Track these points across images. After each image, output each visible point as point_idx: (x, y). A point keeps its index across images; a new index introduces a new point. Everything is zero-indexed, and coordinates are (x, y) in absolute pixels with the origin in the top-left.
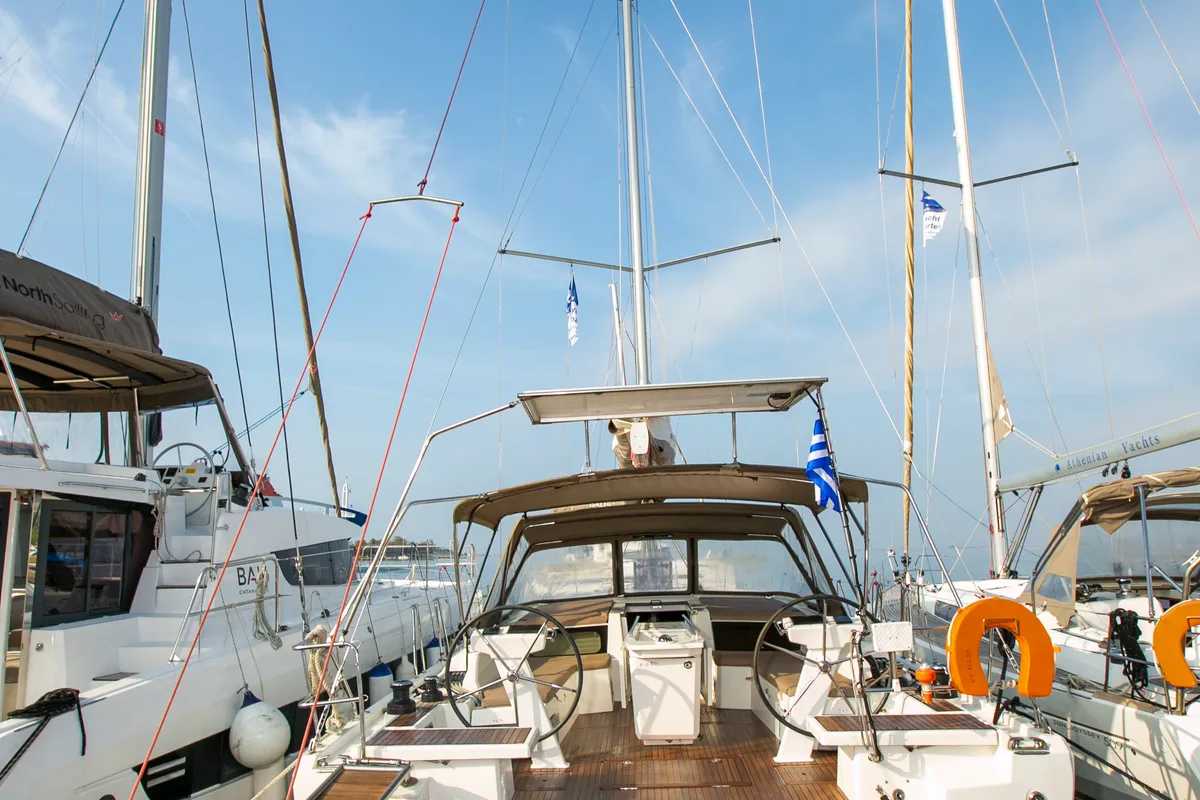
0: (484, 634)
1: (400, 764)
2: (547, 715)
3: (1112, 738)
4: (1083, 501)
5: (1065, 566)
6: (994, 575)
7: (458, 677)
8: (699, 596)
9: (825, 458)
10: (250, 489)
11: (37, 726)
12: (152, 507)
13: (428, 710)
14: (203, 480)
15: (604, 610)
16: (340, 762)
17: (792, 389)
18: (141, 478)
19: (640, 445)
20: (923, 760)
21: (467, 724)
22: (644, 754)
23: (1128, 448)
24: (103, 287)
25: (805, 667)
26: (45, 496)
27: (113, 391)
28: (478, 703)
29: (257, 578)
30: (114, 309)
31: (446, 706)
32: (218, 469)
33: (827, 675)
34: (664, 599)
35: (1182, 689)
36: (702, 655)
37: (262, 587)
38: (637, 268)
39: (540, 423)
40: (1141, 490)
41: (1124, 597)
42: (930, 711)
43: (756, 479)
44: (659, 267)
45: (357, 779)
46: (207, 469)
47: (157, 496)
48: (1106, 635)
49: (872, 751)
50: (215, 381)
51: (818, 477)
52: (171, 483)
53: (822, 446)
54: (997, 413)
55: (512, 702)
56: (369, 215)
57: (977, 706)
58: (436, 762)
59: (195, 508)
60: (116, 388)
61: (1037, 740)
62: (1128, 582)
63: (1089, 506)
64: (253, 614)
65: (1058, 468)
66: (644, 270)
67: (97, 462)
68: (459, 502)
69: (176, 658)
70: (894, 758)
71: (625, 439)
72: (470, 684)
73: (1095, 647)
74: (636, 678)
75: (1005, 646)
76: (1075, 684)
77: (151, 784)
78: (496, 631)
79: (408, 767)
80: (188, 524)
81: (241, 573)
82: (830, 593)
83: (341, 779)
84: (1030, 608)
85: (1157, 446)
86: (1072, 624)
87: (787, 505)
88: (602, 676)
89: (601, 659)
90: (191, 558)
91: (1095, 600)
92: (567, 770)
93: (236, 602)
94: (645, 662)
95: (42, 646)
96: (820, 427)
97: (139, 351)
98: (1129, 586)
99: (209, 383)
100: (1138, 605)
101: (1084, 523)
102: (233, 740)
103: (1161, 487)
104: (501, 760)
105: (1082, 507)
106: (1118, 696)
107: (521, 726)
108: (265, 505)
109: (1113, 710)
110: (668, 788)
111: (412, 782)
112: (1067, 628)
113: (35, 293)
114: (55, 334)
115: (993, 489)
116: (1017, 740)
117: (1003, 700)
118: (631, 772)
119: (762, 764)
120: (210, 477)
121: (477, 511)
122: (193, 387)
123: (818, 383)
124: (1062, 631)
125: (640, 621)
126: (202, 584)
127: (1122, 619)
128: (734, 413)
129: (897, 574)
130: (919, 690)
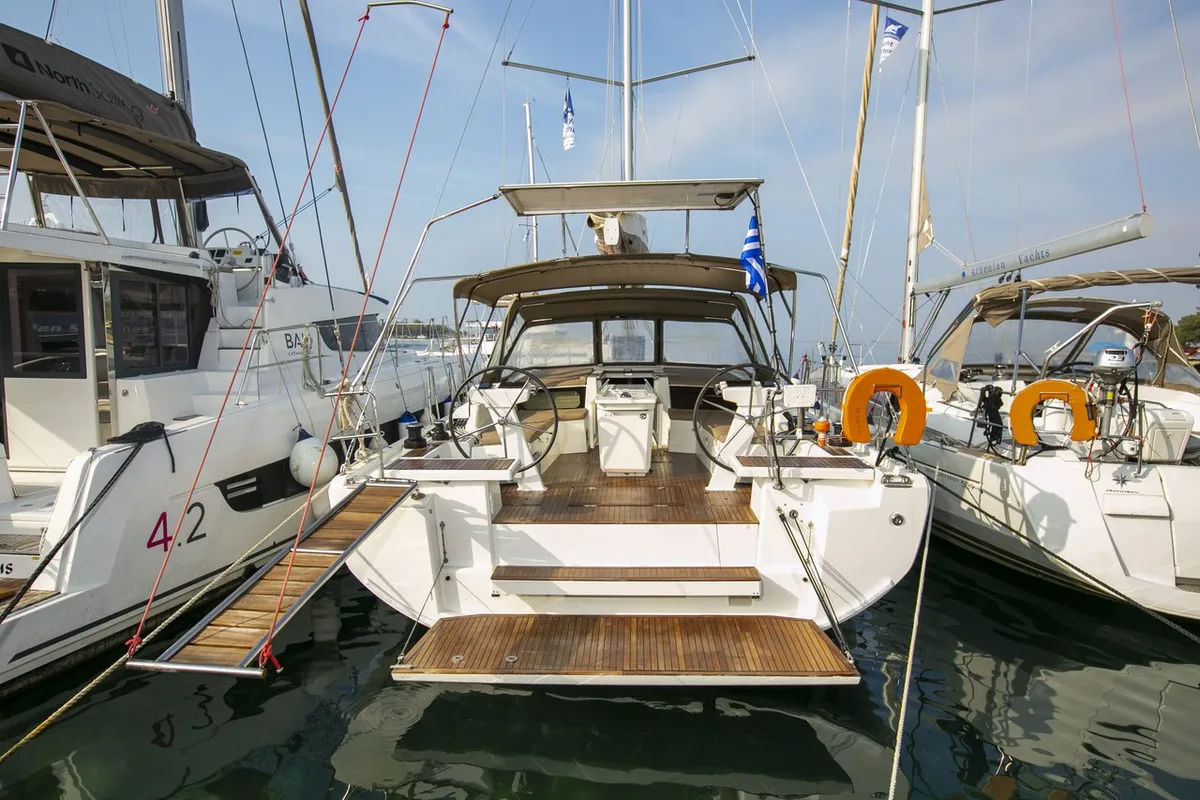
0: (480, 388)
1: (409, 482)
2: (530, 452)
3: (970, 482)
4: (976, 299)
5: (955, 353)
6: (900, 361)
7: (462, 423)
8: (663, 367)
9: (757, 250)
10: (291, 269)
11: (132, 450)
12: (208, 281)
13: (436, 446)
14: (249, 260)
15: (583, 375)
16: (363, 481)
17: (735, 189)
18: (195, 256)
19: (612, 237)
20: (813, 489)
21: (466, 456)
22: (605, 482)
23: (1023, 259)
24: (137, 80)
25: (735, 420)
26: (111, 268)
27: (159, 180)
28: (477, 442)
29: (302, 341)
30: (150, 102)
31: (451, 444)
32: (262, 252)
33: (751, 427)
34: (635, 368)
35: (1026, 446)
36: (655, 410)
37: (307, 348)
38: (626, 82)
39: (523, 215)
40: (1024, 292)
41: (998, 379)
42: (829, 455)
43: (708, 269)
44: (644, 82)
45: (375, 492)
46: (251, 251)
47: (210, 271)
48: (976, 406)
49: (776, 482)
50: (252, 172)
51: (750, 265)
52: (222, 263)
53: (756, 239)
54: (922, 227)
55: (502, 440)
56: (367, 17)
57: (867, 453)
58: (439, 482)
59: (244, 285)
60: (162, 177)
61: (903, 477)
62: (1004, 368)
63: (980, 304)
64: (301, 369)
65: (964, 274)
66: (632, 85)
67: (154, 242)
68: (459, 280)
69: (241, 403)
70: (790, 487)
71: (600, 232)
72: (471, 427)
73: (968, 415)
74: (601, 424)
75: (891, 407)
76: (946, 441)
77: (230, 496)
78: (490, 387)
79: (415, 485)
80: (240, 298)
81: (288, 338)
82: (765, 364)
83: (363, 492)
84: (921, 386)
85: (1046, 259)
86: (953, 398)
87: (736, 293)
88: (580, 425)
89: (580, 412)
90: (245, 325)
91: (975, 381)
92: (544, 493)
93: (286, 360)
94: (609, 413)
95: (127, 392)
96: (755, 223)
97: (178, 140)
98: (1004, 371)
99: (246, 175)
100: (1005, 385)
101: (977, 320)
102: (293, 466)
103: (1042, 290)
104: (489, 482)
105: (975, 305)
106: (979, 451)
107: (509, 458)
108: (304, 283)
109: (974, 461)
110: (620, 506)
111: (421, 496)
112: (948, 401)
113: (71, 80)
114: (98, 121)
115: (910, 291)
116: (889, 477)
117: (886, 449)
118: (594, 494)
119: (696, 491)
120: (255, 259)
121: (473, 289)
122: (231, 177)
123: (756, 184)
124: (944, 403)
125: (610, 383)
126: (257, 346)
127: (990, 393)
128: (688, 210)
129: (824, 358)
130: (817, 437)
